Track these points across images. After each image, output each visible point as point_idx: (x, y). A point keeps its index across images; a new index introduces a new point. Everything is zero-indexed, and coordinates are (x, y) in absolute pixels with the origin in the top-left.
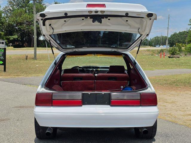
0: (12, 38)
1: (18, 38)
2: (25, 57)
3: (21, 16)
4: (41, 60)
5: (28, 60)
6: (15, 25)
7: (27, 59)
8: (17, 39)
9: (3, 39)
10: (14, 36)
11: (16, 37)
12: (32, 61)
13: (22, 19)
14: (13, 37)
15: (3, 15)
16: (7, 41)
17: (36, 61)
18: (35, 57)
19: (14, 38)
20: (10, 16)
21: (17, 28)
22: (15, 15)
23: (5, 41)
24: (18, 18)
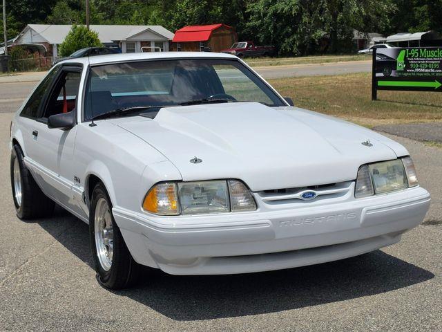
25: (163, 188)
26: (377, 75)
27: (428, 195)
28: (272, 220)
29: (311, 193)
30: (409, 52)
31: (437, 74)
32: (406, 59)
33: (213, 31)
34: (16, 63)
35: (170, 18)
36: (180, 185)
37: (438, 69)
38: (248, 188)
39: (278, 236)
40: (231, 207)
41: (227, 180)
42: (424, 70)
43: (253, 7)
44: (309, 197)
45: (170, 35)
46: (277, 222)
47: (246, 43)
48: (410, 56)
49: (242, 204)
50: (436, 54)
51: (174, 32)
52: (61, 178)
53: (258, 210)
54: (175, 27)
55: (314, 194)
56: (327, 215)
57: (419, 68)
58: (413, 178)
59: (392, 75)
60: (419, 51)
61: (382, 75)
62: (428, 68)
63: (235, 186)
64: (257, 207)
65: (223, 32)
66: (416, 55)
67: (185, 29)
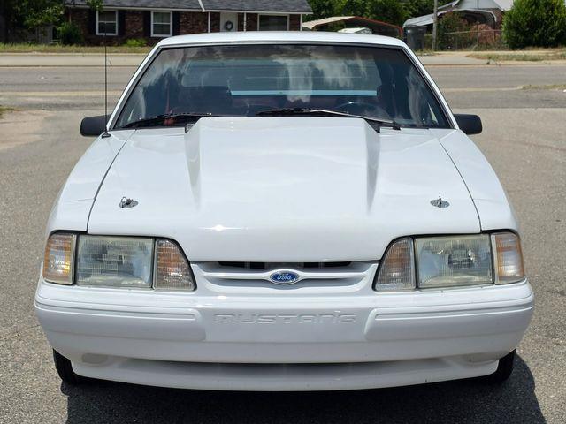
29: (290, 274)
34: (448, 38)
36: (83, 239)
38: (185, 255)
39: (209, 338)
40: (153, 282)
41: (156, 238)
53: (196, 292)
55: (294, 276)
64: (195, 288)
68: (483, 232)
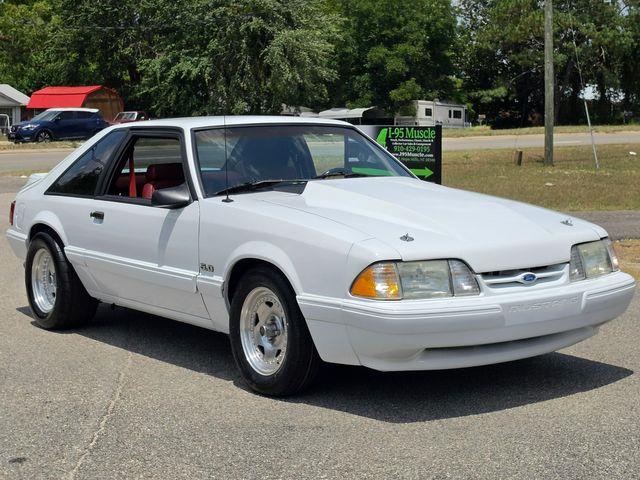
0: (487, 95)
1: (508, 95)
2: (515, 157)
3: (517, 23)
4: (567, 167)
5: (523, 165)
6: (499, 52)
7: (519, 163)
8: (506, 98)
9: (460, 102)
10: (496, 91)
11: (500, 92)
12: (538, 171)
13: (521, 29)
14: (491, 92)
15: (459, 20)
16: (470, 105)
17: (549, 170)
18: (548, 157)
19: (497, 98)
20: (482, 24)
21: (504, 61)
22: (498, 19)
23: (465, 107)
24: (508, 29)
25: (380, 269)
26: (351, 160)
27: (633, 280)
28: (503, 305)
29: (531, 276)
30: (393, 131)
31: (427, 160)
32: (388, 139)
33: (90, 94)
35: (21, 74)
36: (400, 266)
37: (429, 153)
38: (471, 269)
39: (510, 322)
40: (453, 291)
41: (447, 259)
42: (409, 154)
43: (147, 65)
44: (529, 280)
45: (23, 99)
46: (507, 306)
47: (136, 114)
48: (393, 137)
49: (466, 287)
50: (427, 135)
51: (29, 95)
52: (165, 268)
53: (482, 294)
54: (30, 87)
55: (534, 277)
56: (552, 300)
57: (405, 151)
58: (615, 261)
59: (369, 161)
60: (404, 131)
61: (356, 160)
62: (416, 152)
63: (456, 267)
64: (480, 291)
65: (103, 97)
66: (401, 134)
67: (43, 91)
68: (602, 239)
